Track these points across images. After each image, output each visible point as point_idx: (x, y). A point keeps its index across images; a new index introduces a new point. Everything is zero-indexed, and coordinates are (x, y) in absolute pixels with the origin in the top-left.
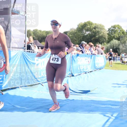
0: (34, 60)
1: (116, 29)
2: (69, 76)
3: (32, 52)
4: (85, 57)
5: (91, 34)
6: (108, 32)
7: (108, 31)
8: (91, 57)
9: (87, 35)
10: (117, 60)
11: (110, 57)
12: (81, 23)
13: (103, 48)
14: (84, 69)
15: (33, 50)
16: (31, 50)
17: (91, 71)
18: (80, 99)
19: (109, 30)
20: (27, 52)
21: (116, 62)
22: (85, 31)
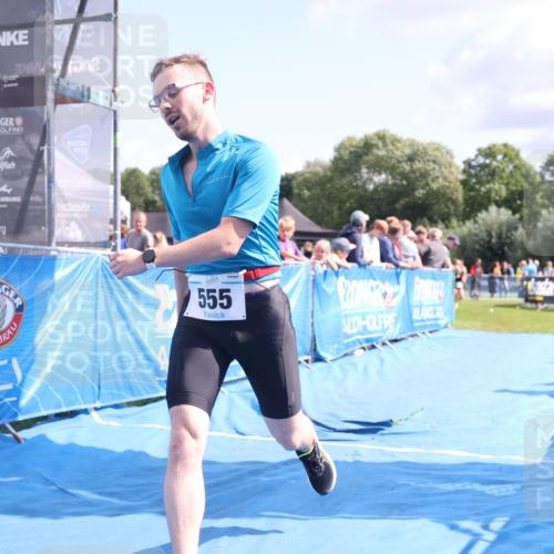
1: (496, 161)
2: (301, 359)
5: (395, 184)
6: (466, 174)
7: (464, 171)
9: (376, 190)
12: (349, 139)
17: (394, 338)
18: (350, 459)
21: (500, 297)
22: (366, 170)
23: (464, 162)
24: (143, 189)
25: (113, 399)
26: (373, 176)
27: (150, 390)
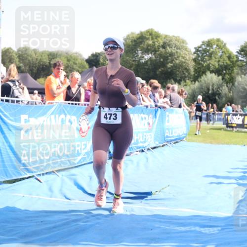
0: (19, 120)
1: (212, 48)
3: (13, 102)
4: (141, 113)
5: (156, 60)
6: (196, 55)
7: (195, 53)
8: (156, 114)
9: (146, 63)
10: (214, 120)
11: (197, 112)
12: (132, 33)
13: (182, 92)
14: (139, 141)
15: (17, 97)
16: (13, 96)
17: (154, 146)
18: (128, 213)
19: (197, 50)
20: (2, 100)
21: (213, 124)
22: (141, 52)
23: (195, 48)
26: (144, 55)
27: (17, 174)
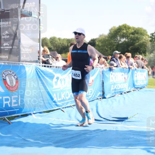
2: (99, 98)
4: (120, 72)
5: (128, 41)
7: (151, 37)
9: (122, 43)
12: (114, 27)
17: (128, 91)
18: (115, 130)
22: (119, 37)
24: (48, 44)
25: (39, 110)
26: (121, 39)
27: (51, 107)
